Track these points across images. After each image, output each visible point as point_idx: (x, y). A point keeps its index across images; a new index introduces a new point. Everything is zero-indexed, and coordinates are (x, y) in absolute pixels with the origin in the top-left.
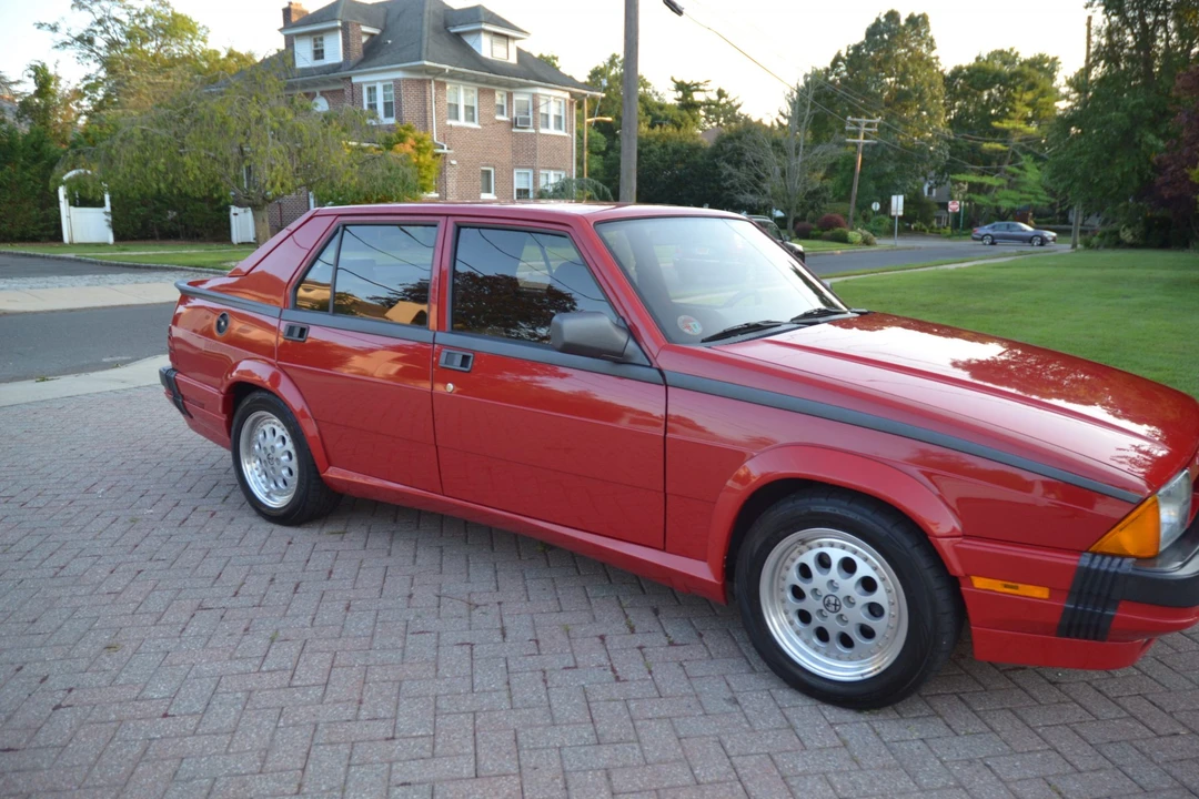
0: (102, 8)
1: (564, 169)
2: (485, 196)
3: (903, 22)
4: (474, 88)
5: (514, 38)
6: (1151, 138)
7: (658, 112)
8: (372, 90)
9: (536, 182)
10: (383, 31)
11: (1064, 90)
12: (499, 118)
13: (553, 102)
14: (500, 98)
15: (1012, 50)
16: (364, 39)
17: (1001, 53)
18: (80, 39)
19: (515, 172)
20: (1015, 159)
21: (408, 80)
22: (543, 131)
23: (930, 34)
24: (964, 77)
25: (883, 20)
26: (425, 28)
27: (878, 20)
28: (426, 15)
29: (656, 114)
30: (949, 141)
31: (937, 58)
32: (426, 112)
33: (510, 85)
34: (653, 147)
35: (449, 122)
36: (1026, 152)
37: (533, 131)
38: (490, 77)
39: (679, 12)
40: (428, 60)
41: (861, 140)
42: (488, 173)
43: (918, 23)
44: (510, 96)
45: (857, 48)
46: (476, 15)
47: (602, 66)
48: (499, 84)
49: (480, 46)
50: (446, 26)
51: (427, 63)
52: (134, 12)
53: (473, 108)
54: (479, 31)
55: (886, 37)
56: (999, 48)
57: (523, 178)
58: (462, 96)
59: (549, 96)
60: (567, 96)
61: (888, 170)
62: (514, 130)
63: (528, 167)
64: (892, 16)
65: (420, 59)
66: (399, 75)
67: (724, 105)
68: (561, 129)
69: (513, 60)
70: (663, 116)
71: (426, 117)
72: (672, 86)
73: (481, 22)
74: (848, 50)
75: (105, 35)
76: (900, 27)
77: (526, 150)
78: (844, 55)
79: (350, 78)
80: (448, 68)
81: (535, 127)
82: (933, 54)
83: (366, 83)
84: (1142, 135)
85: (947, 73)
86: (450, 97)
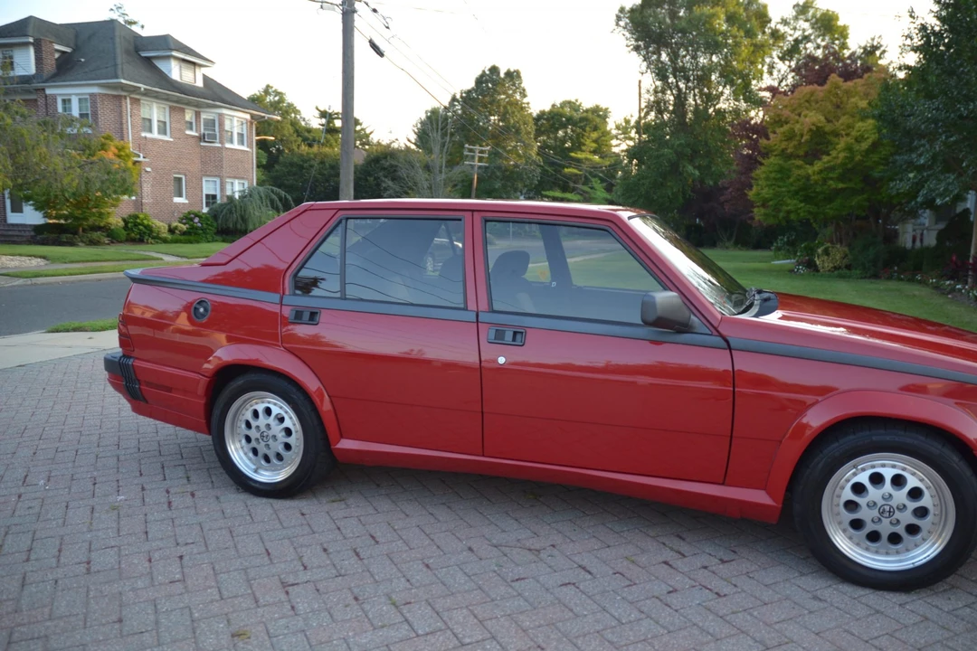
1: (247, 179)
2: (177, 200)
3: (502, 75)
4: (166, 105)
5: (201, 66)
6: (690, 168)
7: (306, 134)
8: (66, 102)
9: (223, 189)
10: (74, 50)
11: (614, 132)
12: (188, 132)
13: (236, 121)
14: (189, 116)
15: (577, 101)
16: (57, 55)
17: (569, 102)
19: (204, 179)
20: (586, 182)
21: (105, 95)
22: (228, 145)
23: (522, 85)
24: (547, 120)
25: (488, 72)
26: (118, 51)
27: (484, 71)
28: (117, 40)
29: (306, 135)
30: (540, 166)
31: (528, 103)
32: (121, 124)
33: (198, 105)
34: (312, 162)
35: (143, 134)
36: (595, 176)
37: (220, 145)
38: (180, 96)
39: (381, 54)
40: (124, 79)
41: (477, 163)
42: (179, 180)
43: (513, 76)
44: (198, 115)
45: (469, 92)
46: (165, 44)
47: (258, 94)
48: (189, 104)
49: (170, 71)
50: (137, 50)
51: (123, 81)
53: (165, 123)
54: (169, 57)
55: (490, 85)
56: (568, 99)
57: (211, 185)
58: (155, 112)
59: (233, 116)
60: (248, 117)
61: (497, 187)
62: (202, 144)
63: (216, 176)
64: (494, 70)
65: (117, 78)
66: (95, 90)
67: (359, 131)
68: (243, 144)
69: (200, 83)
70: (311, 137)
71: (122, 129)
72: (317, 114)
73: (172, 50)
74: (462, 93)
76: (500, 78)
77: (214, 162)
78: (458, 97)
79: (44, 90)
80: (143, 87)
81: (221, 142)
82: (525, 100)
83: (60, 95)
84: (684, 167)
85: (535, 115)
86: (144, 112)
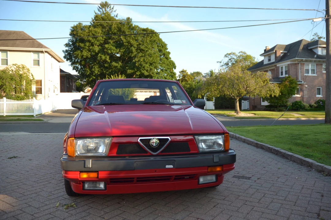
0: (231, 56)
2: (317, 96)
4: (315, 64)
8: (282, 68)
12: (324, 72)
14: (324, 66)
18: (226, 64)
21: (292, 64)
28: (301, 45)
32: (297, 72)
35: (305, 75)
38: (321, 60)
42: (319, 89)
48: (324, 62)
49: (318, 52)
50: (307, 47)
51: (297, 58)
52: (238, 56)
53: (314, 70)
54: (317, 47)
58: (310, 67)
65: (295, 58)
66: (289, 63)
71: (297, 74)
73: (318, 44)
75: (231, 62)
79: (276, 65)
80: (304, 59)
83: (281, 66)
86: (305, 67)
